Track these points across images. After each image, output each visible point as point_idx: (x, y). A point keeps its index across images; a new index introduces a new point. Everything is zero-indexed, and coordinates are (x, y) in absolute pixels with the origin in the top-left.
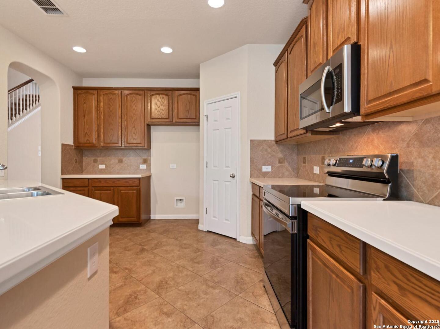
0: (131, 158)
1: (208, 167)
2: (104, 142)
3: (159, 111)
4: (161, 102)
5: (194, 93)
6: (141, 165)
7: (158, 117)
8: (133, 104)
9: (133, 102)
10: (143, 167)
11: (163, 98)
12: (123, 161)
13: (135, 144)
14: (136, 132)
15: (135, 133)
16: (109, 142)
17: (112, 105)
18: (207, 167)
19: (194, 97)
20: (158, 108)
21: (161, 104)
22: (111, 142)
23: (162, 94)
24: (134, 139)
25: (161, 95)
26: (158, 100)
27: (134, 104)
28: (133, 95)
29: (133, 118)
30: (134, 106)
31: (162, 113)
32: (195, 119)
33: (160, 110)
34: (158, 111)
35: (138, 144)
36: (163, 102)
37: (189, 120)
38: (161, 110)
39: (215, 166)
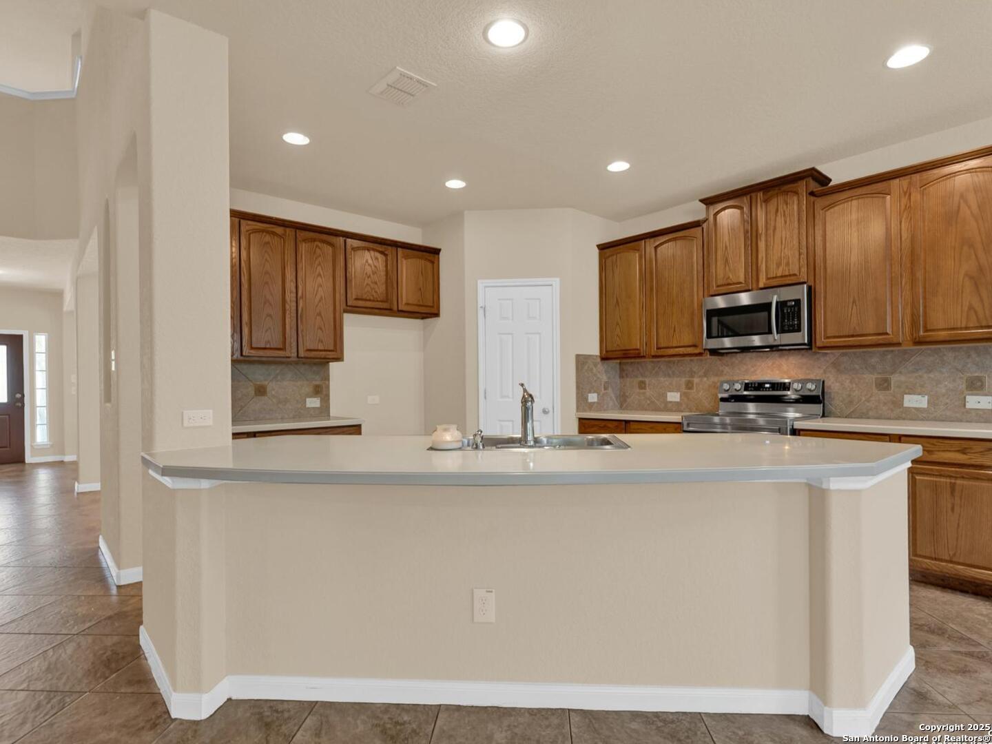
0: (285, 383)
1: (487, 397)
2: (251, 345)
3: (370, 285)
4: (373, 267)
5: (431, 257)
6: (308, 400)
7: (368, 298)
8: (317, 262)
9: (316, 258)
10: (313, 403)
11: (377, 259)
12: (268, 390)
13: (321, 353)
14: (323, 328)
15: (321, 329)
16: (263, 346)
17: (268, 259)
18: (485, 398)
19: (429, 265)
20: (368, 277)
21: (373, 271)
22: (268, 346)
23: (374, 250)
24: (319, 341)
25: (372, 253)
26: (367, 261)
27: (319, 264)
28: (316, 243)
29: (316, 294)
30: (319, 268)
31: (374, 289)
32: (432, 307)
33: (370, 283)
34: (367, 284)
35: (329, 353)
36: (375, 267)
37: (423, 308)
38: (372, 282)
39: (502, 397)
